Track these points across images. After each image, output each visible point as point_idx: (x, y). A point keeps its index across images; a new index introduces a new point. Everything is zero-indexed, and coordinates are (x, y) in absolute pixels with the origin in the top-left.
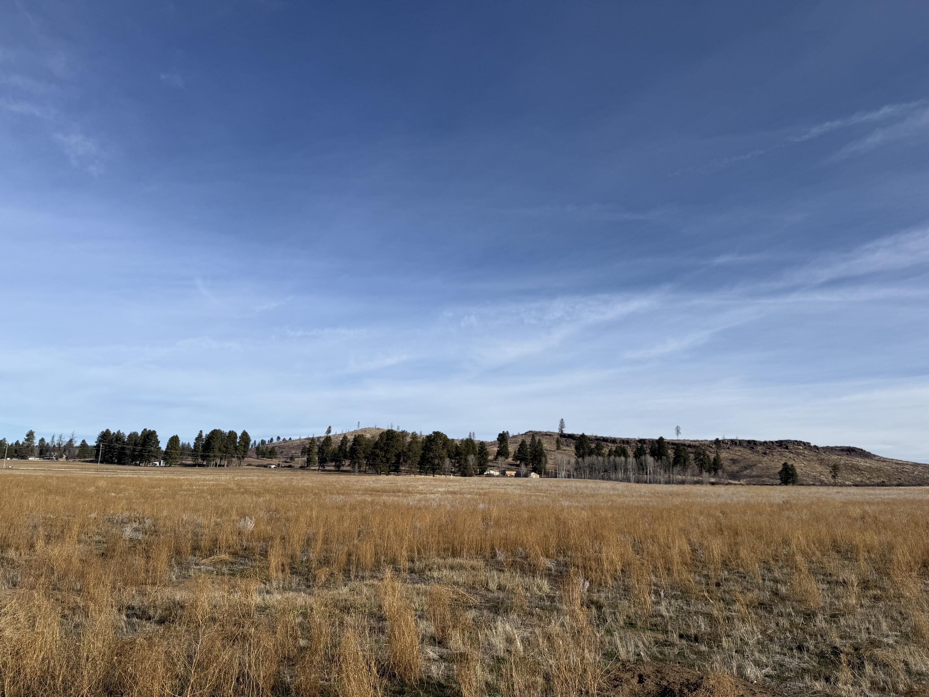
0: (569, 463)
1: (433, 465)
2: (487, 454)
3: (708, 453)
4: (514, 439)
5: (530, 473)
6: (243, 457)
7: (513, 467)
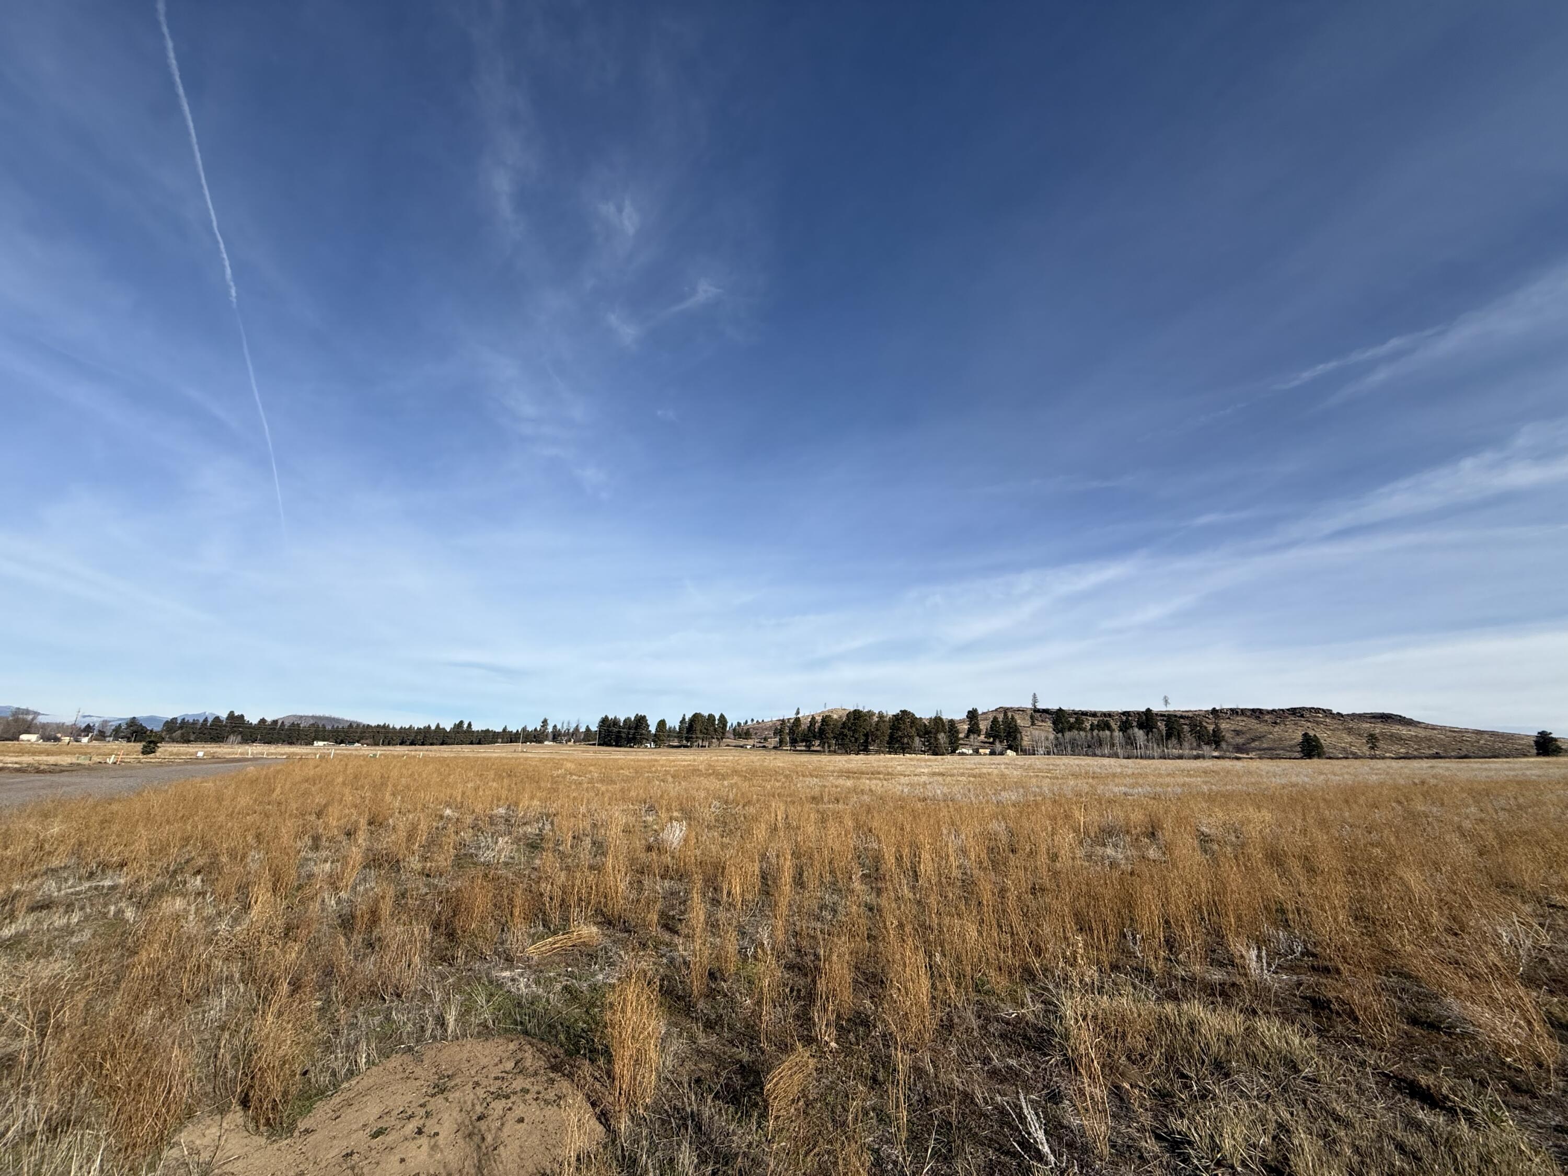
0: (1047, 739)
1: (903, 744)
2: (957, 732)
3: (1205, 724)
4: (985, 716)
5: (1006, 751)
6: (722, 738)
7: (987, 745)
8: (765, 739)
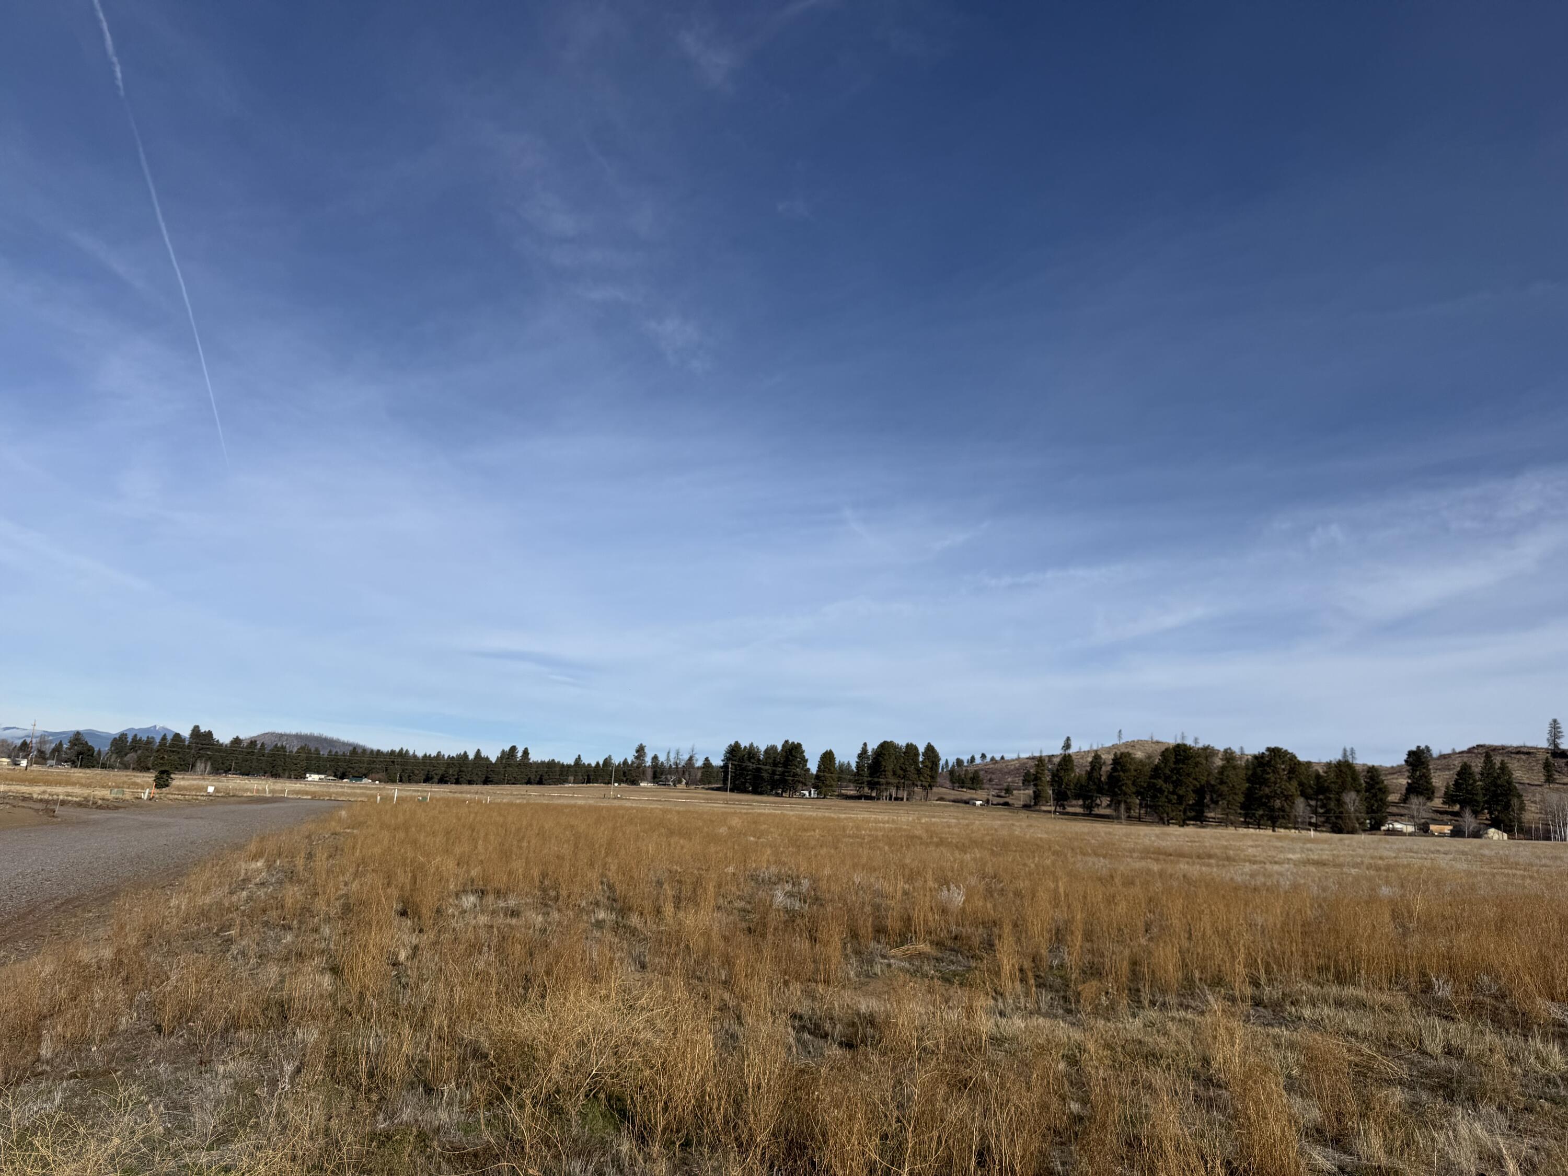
1: (1272, 809)
2: (1385, 791)
4: (1444, 761)
5: (1487, 829)
6: (931, 786)
7: (1446, 818)
8: (1008, 791)
